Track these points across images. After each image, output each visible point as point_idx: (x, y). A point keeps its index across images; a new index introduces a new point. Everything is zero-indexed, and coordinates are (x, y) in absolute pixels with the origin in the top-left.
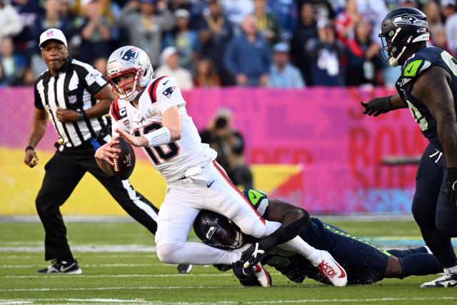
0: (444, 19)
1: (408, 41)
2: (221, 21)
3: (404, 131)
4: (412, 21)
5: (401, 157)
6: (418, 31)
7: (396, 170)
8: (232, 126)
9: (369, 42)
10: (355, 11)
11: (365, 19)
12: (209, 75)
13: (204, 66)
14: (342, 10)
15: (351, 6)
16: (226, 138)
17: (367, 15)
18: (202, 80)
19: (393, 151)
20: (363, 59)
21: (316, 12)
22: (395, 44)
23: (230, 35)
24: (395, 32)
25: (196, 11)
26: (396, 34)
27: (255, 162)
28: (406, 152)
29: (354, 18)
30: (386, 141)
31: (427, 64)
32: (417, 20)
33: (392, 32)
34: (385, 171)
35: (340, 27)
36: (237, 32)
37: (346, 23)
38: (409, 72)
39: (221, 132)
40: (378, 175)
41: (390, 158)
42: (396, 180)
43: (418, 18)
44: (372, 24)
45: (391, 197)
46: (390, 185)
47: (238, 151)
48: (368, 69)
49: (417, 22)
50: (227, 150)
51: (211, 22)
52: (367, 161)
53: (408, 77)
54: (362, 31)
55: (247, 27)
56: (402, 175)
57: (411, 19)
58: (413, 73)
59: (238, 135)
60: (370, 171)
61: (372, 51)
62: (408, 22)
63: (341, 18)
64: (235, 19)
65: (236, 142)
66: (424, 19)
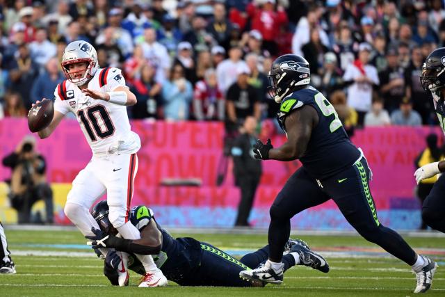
0: (215, 65)
1: (292, 84)
2: (28, 62)
3: (180, 158)
4: (296, 68)
5: (177, 180)
6: (300, 77)
7: (173, 190)
8: (37, 151)
9: (152, 82)
10: (141, 56)
11: (149, 64)
12: (17, 106)
13: (13, 100)
14: (130, 55)
15: (138, 52)
16: (31, 160)
17: (151, 59)
18: (12, 111)
19: (171, 174)
20: (147, 97)
21: (108, 57)
22: (280, 85)
23: (37, 74)
24: (281, 75)
25: (8, 52)
26: (282, 78)
27: (55, 181)
28: (182, 175)
29: (141, 62)
30: (165, 166)
31: (300, 104)
32: (300, 67)
33: (279, 75)
34: (163, 191)
35: (128, 69)
36: (42, 71)
37: (134, 66)
38: (284, 108)
39: (27, 155)
40: (157, 194)
41: (168, 180)
42: (173, 198)
43: (301, 65)
44: (155, 67)
45: (168, 212)
46: (167, 203)
47: (41, 171)
48: (151, 106)
49: (300, 69)
50: (32, 170)
51: (20, 63)
52: (148, 183)
53: (283, 112)
54: (147, 73)
55: (51, 67)
56: (178, 194)
57: (295, 66)
58: (287, 110)
59: (41, 158)
60: (150, 191)
61: (154, 91)
62: (292, 68)
63: (130, 62)
64: (41, 61)
65: (40, 164)
66: (307, 66)
